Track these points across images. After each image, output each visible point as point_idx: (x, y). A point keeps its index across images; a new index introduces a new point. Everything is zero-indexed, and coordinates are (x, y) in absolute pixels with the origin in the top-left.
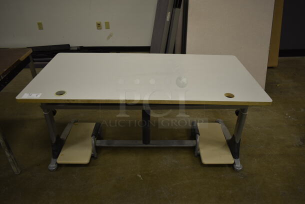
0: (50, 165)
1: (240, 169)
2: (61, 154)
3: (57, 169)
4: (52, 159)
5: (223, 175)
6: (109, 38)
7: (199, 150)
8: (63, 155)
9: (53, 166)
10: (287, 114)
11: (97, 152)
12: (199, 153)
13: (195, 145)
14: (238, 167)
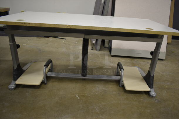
0: (10, 85)
1: (155, 95)
2: (19, 78)
4: (13, 82)
5: (141, 100)
8: (21, 79)
9: (12, 86)
11: (47, 79)
12: (123, 84)
13: (120, 79)
14: (153, 94)
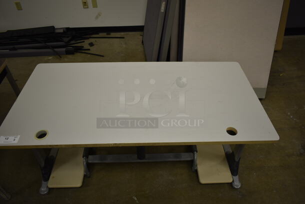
0: (41, 188)
1: (239, 187)
2: (51, 176)
3: (48, 193)
4: (43, 182)
5: (220, 195)
6: (97, 18)
7: (196, 165)
8: (53, 177)
10: (289, 114)
13: (192, 159)
14: (236, 186)
